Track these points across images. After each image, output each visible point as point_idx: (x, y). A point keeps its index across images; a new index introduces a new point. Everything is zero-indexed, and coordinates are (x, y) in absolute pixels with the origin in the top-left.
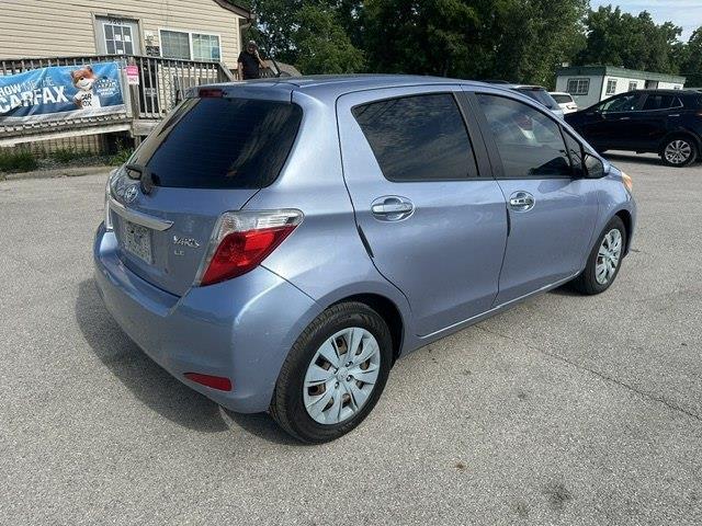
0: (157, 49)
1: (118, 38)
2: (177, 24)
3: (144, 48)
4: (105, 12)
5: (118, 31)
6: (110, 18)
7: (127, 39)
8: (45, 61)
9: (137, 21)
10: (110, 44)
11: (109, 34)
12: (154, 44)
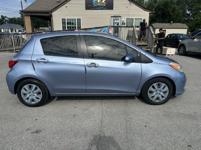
0: (125, 23)
1: (116, 21)
2: (131, 16)
3: (121, 23)
4: (113, 15)
5: (116, 20)
6: (114, 17)
7: (118, 21)
8: (92, 28)
9: (121, 17)
10: (114, 23)
11: (114, 21)
12: (124, 22)
